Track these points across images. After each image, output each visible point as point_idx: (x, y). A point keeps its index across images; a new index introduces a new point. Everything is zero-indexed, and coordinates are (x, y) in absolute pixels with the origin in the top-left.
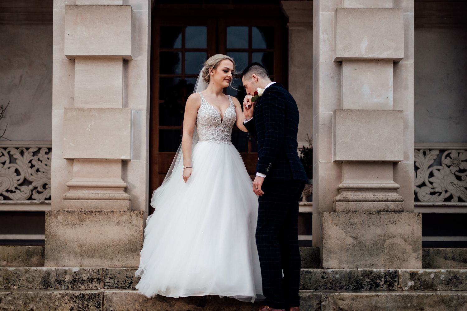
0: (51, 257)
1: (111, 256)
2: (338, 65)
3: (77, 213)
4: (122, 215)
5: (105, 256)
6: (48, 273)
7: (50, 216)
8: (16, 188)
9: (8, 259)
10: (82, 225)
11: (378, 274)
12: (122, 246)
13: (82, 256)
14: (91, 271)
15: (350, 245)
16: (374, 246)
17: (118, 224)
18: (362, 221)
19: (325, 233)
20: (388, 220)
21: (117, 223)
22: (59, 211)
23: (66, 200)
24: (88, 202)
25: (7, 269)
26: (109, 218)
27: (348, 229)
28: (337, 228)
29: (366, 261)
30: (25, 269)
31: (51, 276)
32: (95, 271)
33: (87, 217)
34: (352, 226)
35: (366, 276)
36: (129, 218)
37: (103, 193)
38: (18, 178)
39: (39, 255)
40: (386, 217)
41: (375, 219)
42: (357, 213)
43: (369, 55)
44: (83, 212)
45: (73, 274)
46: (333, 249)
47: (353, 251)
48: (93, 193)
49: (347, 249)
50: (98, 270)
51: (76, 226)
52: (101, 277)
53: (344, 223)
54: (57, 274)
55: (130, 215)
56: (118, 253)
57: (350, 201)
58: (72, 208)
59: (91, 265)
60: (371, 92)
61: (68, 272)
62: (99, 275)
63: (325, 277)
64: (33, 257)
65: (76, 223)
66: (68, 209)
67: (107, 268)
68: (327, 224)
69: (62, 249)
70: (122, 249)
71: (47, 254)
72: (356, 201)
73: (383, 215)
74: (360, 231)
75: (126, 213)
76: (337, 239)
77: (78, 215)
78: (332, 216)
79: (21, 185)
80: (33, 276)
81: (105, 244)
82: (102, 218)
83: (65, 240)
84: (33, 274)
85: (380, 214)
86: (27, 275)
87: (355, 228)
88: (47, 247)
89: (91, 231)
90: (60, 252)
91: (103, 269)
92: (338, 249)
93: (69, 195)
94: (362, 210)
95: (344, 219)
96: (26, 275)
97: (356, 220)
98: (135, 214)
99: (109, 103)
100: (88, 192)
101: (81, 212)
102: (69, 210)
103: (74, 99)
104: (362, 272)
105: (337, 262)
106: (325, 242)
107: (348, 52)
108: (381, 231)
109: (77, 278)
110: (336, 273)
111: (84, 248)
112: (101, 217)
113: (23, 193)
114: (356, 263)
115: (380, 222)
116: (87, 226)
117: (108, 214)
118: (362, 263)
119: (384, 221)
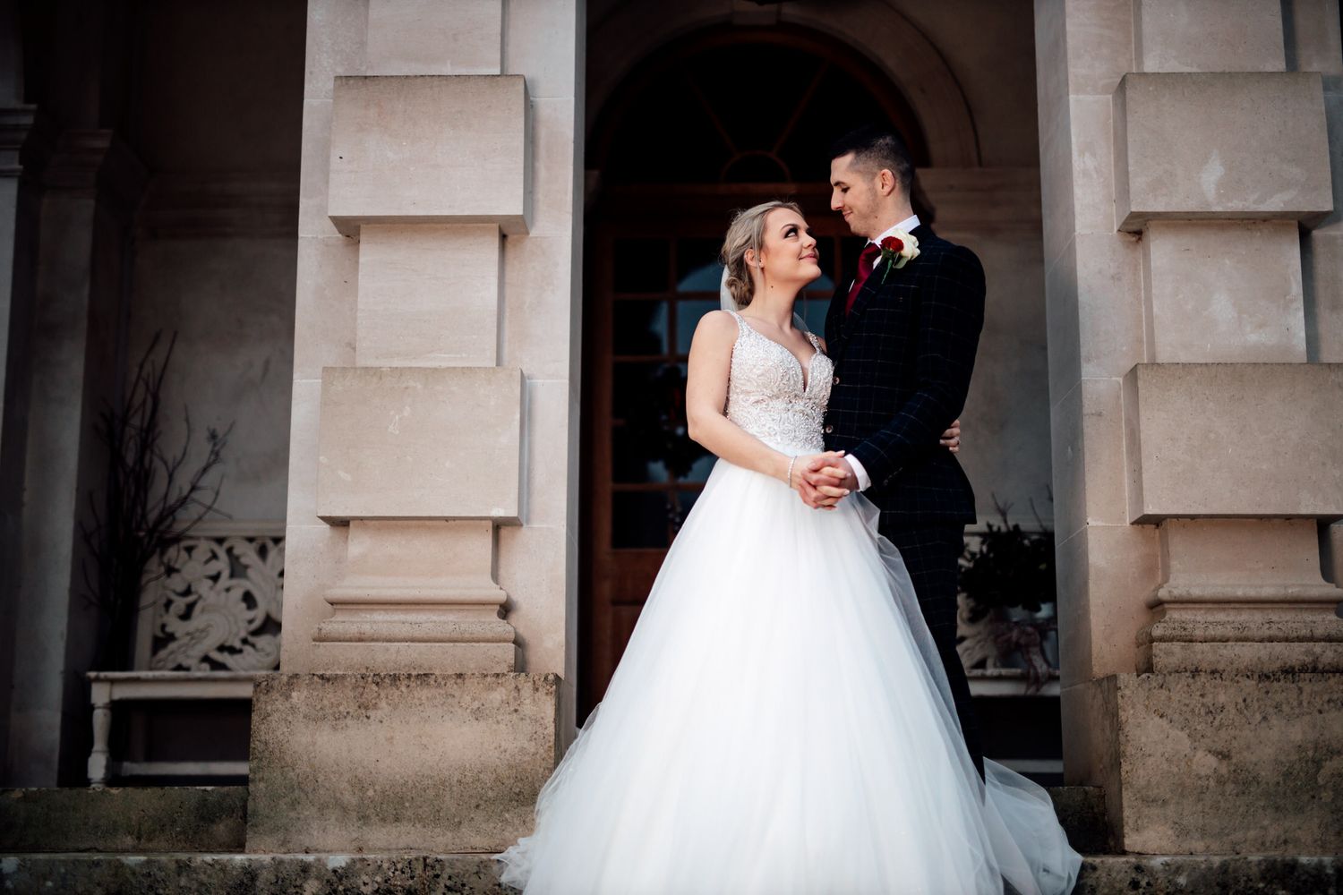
0: (266, 820)
1: (454, 816)
2: (1131, 242)
3: (350, 682)
4: (490, 688)
5: (437, 818)
6: (251, 873)
7: (268, 691)
8: (245, 641)
9: (140, 829)
10: (365, 720)
11: (1314, 872)
12: (489, 785)
13: (364, 819)
14: (385, 865)
15: (1208, 778)
16: (1285, 783)
17: (478, 714)
18: (1240, 700)
19: (1128, 741)
20: (1326, 697)
21: (473, 712)
22: (297, 675)
23: (321, 644)
24: (388, 650)
25: (118, 860)
26: (450, 695)
27: (1199, 728)
28: (1164, 722)
29: (1264, 828)
30: (177, 862)
31: (258, 883)
32: (399, 866)
33: (383, 695)
34: (1210, 718)
35: (1275, 878)
36: (511, 697)
37: (435, 622)
38: (251, 614)
39: (235, 815)
40: (1318, 687)
41: (1284, 694)
42: (1224, 677)
43: (1230, 205)
44: (370, 679)
45: (330, 876)
46: (1156, 791)
47: (1220, 797)
48: (403, 623)
49: (1199, 791)
50: (410, 863)
51: (349, 721)
52: (419, 887)
53: (1184, 709)
54: (277, 876)
55: (516, 687)
56: (477, 806)
57: (1196, 641)
58: (338, 669)
59: (390, 847)
60: (1236, 315)
61: (314, 869)
62: (412, 878)
63: (1143, 883)
64: (217, 820)
65: (348, 713)
66: (325, 670)
67: (439, 857)
68: (1132, 712)
69: (302, 795)
70: (490, 794)
71: (255, 813)
72: (1213, 640)
73: (1308, 681)
74: (1237, 732)
75: (504, 679)
76: (1167, 760)
77: (355, 688)
78: (1146, 686)
79: (256, 633)
80: (202, 884)
81: (437, 778)
82: (429, 695)
83: (312, 766)
84: (203, 877)
85: (1297, 679)
86: (183, 881)
87: (1221, 725)
88: (258, 788)
89: (392, 738)
90: (297, 806)
91: (425, 859)
92: (1172, 791)
93: (330, 627)
94: (1235, 666)
95: (1183, 695)
96: (178, 881)
97: (1222, 698)
98: (530, 684)
99: (459, 356)
100: (389, 619)
101: (363, 678)
102: (328, 673)
103: (354, 349)
104: (1263, 867)
105: (1170, 832)
106: (1129, 768)
107: (1166, 195)
108: (1304, 733)
109: (341, 888)
110: (1179, 870)
111: (371, 793)
112: (423, 693)
113: (262, 654)
114: (1230, 838)
115: (1300, 704)
116: (381, 722)
117: (448, 684)
118: (1252, 834)
119: (1312, 700)
